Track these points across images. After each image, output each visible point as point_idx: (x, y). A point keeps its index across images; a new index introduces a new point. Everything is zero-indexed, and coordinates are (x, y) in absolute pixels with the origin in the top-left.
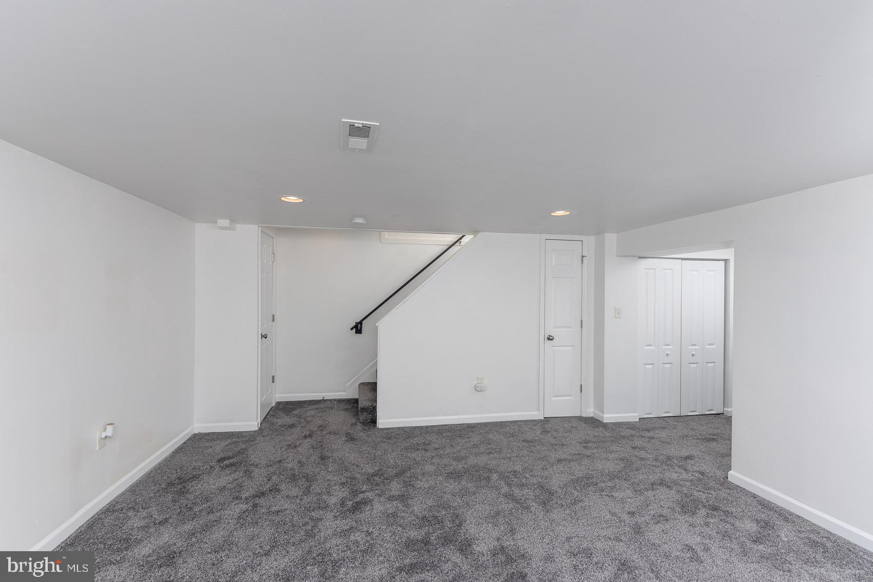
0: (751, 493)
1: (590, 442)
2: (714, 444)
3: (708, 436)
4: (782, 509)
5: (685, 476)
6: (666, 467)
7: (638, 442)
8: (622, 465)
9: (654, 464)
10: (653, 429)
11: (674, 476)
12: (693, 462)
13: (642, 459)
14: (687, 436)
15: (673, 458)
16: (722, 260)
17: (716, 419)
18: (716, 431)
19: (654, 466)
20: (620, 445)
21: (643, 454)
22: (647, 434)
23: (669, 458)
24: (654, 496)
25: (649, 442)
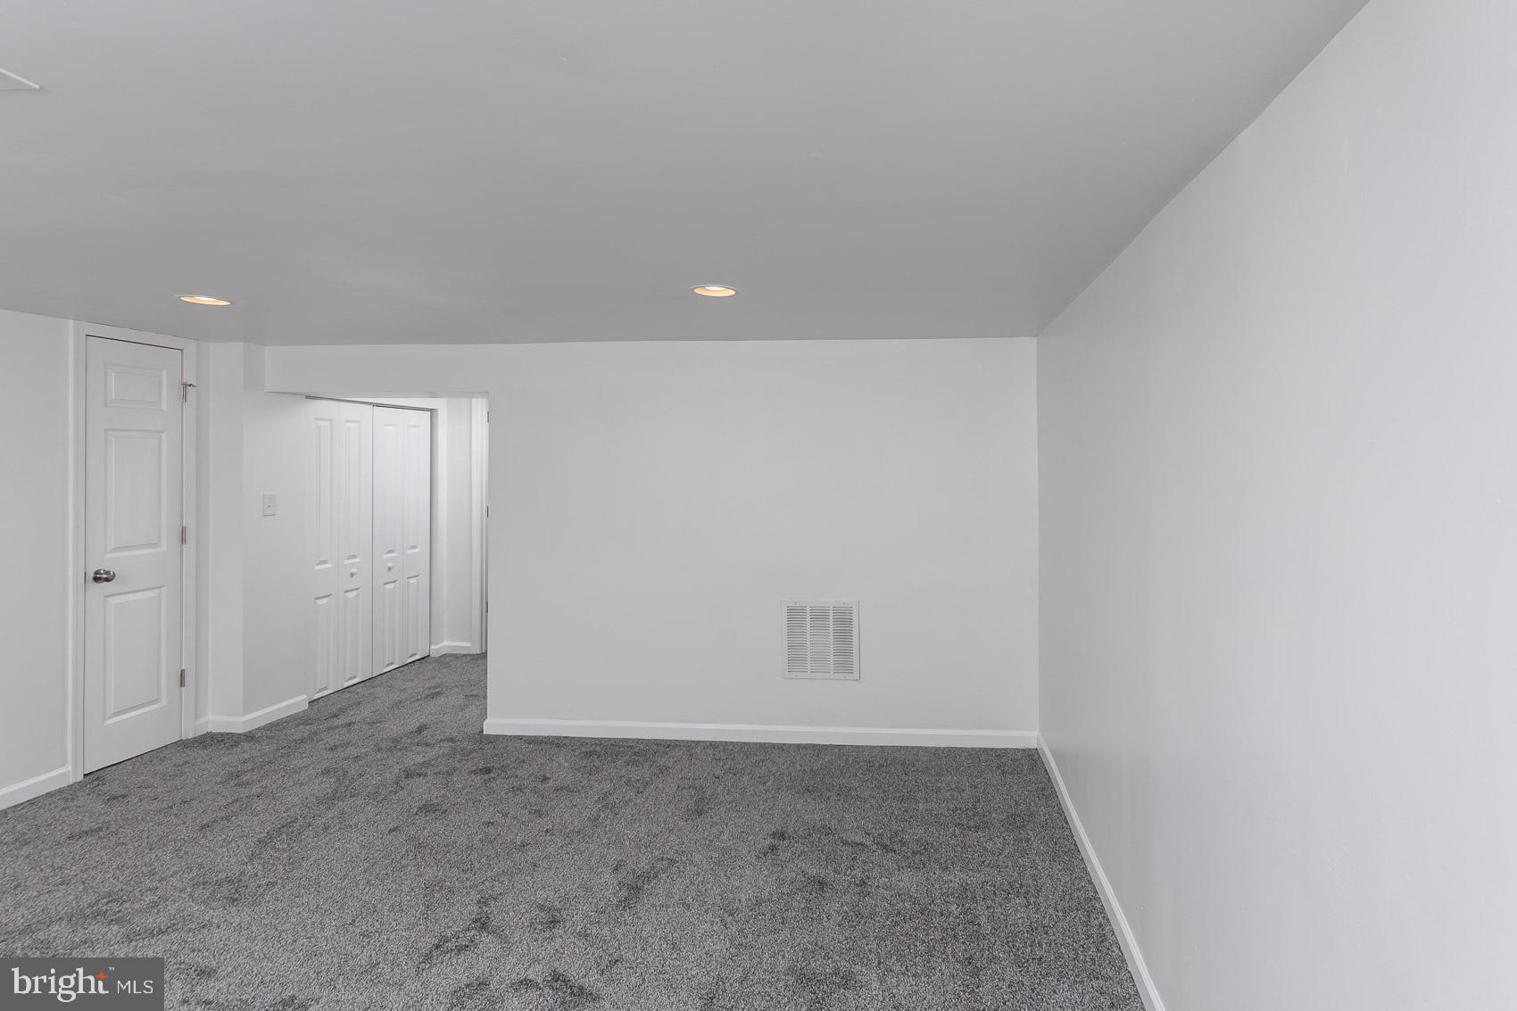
0: (515, 737)
1: (244, 772)
2: (441, 700)
3: (429, 692)
4: (549, 737)
5: (432, 753)
6: (400, 754)
7: (334, 738)
8: (333, 780)
9: (379, 756)
10: (343, 710)
11: (420, 759)
12: (430, 731)
13: (357, 759)
14: (400, 703)
15: (401, 738)
16: (427, 410)
17: (424, 665)
18: (433, 682)
19: (381, 760)
20: (304, 755)
21: (353, 751)
22: (337, 722)
23: (396, 741)
24: (409, 795)
25: (349, 731)
